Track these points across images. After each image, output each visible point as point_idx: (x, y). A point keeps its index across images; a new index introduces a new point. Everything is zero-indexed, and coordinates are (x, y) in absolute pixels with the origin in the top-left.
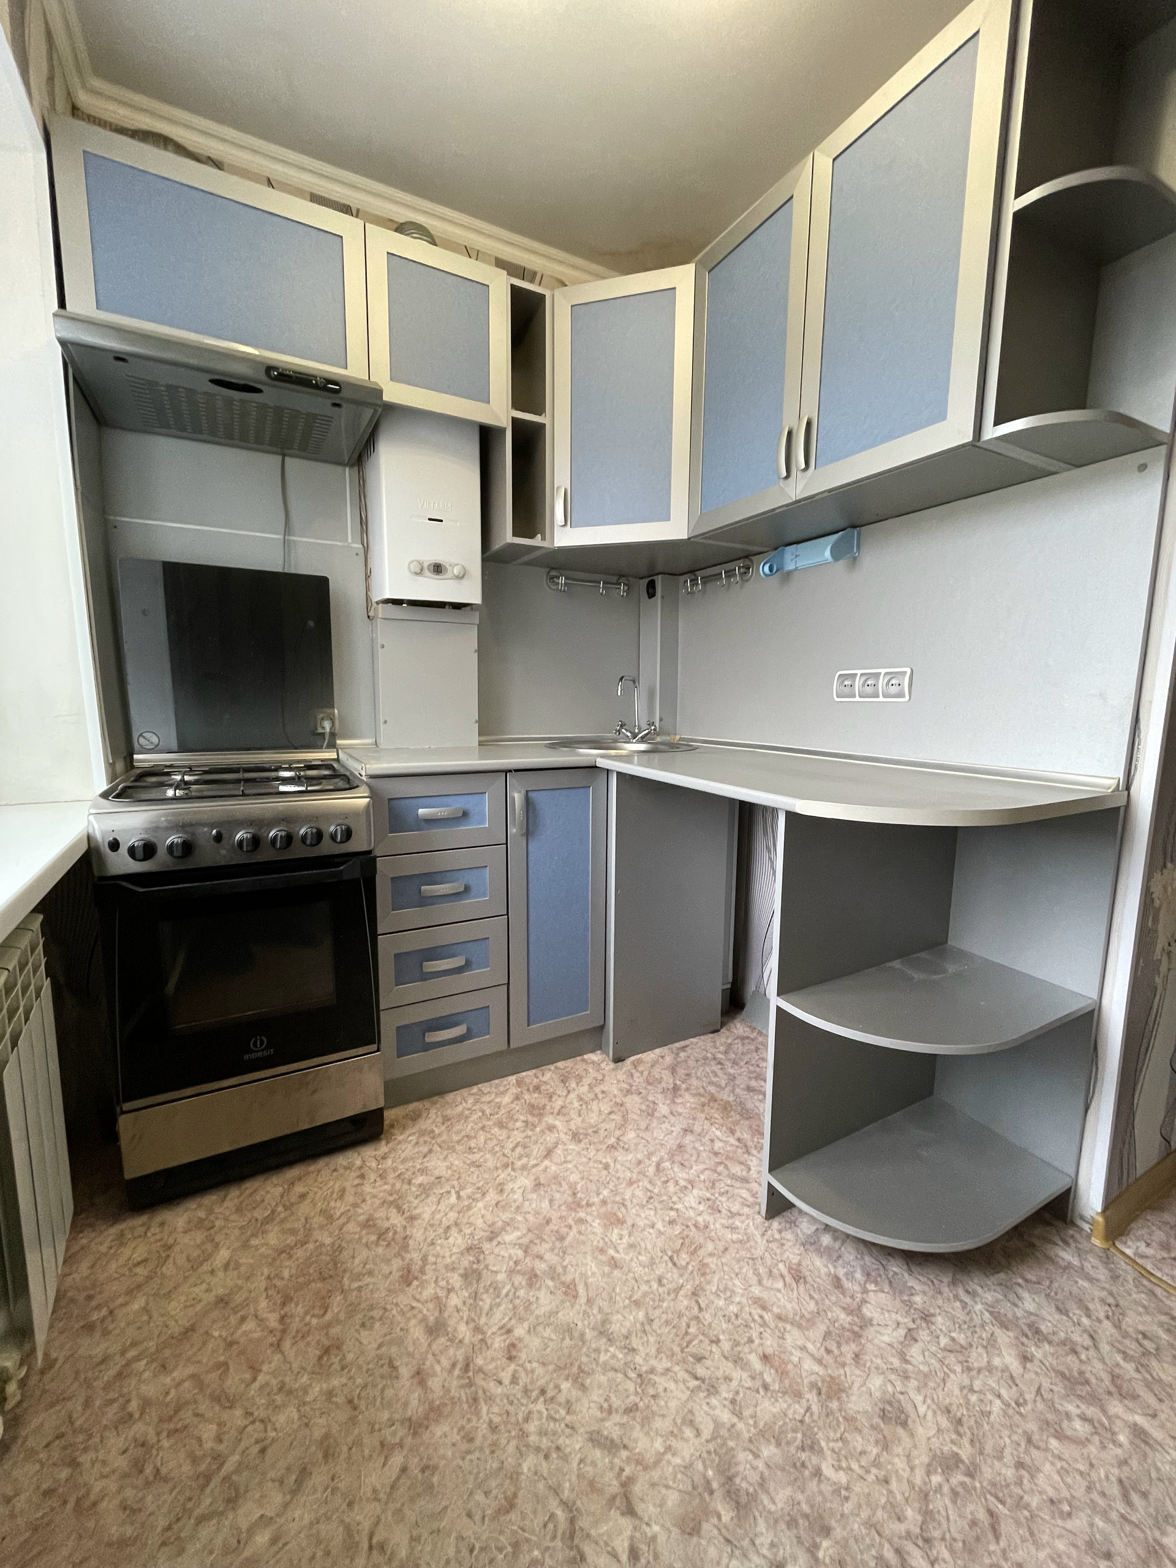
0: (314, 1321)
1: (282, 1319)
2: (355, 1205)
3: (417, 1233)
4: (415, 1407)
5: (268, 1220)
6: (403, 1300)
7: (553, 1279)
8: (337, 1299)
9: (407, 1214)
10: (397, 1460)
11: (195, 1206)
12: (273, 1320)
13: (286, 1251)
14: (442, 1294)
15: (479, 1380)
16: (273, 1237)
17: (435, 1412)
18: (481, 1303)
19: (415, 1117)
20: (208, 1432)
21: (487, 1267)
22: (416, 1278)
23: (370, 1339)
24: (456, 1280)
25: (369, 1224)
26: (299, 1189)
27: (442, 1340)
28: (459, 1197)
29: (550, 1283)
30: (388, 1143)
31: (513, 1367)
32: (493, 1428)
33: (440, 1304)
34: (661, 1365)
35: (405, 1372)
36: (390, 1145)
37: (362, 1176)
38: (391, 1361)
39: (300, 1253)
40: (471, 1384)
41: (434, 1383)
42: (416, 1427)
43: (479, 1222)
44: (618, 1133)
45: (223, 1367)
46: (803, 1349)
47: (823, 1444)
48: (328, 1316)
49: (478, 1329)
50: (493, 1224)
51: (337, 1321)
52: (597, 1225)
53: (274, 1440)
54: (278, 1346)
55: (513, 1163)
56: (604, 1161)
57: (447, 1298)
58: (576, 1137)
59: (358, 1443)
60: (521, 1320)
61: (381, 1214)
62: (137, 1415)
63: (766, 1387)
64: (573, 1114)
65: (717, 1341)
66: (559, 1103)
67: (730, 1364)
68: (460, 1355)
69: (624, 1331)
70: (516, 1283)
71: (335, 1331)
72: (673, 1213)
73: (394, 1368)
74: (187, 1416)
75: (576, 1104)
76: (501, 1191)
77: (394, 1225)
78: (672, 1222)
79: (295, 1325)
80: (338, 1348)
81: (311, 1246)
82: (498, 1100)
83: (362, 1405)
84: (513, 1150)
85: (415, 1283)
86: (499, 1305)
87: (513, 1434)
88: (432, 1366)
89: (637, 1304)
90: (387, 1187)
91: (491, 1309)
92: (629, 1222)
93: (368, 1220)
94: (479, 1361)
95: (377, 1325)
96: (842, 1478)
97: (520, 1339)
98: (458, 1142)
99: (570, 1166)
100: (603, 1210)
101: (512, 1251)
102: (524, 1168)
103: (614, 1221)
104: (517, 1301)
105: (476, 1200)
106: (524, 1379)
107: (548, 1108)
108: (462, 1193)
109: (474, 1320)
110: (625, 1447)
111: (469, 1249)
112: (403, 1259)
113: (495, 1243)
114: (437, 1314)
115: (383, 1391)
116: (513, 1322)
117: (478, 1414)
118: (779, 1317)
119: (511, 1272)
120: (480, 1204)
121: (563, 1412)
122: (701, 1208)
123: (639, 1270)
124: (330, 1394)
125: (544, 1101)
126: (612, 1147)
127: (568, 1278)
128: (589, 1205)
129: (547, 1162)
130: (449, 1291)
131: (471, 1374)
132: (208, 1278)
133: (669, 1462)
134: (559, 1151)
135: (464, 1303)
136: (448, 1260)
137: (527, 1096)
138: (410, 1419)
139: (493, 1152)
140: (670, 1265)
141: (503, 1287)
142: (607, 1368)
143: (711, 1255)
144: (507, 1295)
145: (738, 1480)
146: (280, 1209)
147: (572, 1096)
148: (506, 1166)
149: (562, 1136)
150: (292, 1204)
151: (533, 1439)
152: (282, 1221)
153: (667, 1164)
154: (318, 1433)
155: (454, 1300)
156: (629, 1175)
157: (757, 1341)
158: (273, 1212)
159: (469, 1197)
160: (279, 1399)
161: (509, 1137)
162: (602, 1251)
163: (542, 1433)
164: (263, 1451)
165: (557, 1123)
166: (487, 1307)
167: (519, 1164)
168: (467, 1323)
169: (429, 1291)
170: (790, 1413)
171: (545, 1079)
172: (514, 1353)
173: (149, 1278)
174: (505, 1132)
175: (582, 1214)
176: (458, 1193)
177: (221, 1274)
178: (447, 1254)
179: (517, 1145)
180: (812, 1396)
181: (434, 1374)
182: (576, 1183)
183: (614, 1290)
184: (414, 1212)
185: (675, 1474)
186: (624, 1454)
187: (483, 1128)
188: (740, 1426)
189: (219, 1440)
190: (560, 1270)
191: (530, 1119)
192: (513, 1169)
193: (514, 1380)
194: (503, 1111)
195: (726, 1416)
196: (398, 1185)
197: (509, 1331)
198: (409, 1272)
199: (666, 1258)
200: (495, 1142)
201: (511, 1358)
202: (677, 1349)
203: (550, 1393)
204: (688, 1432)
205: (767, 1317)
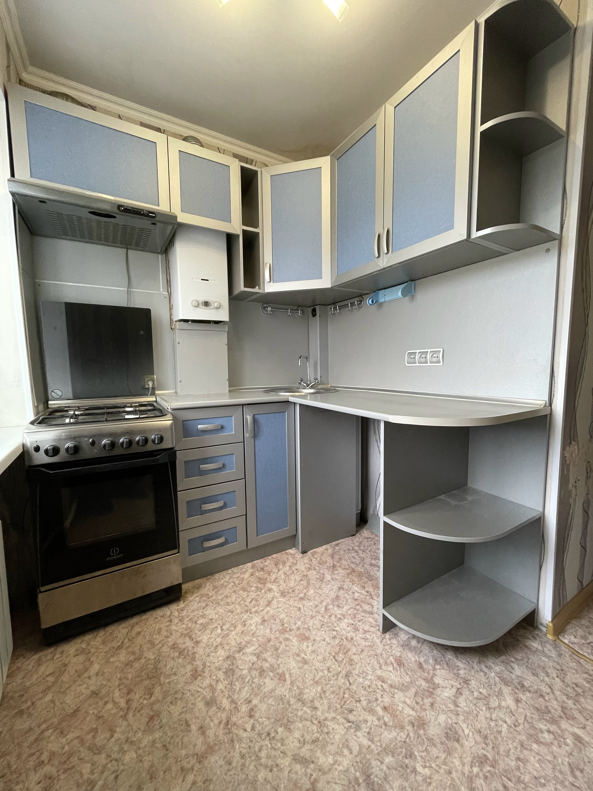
0: (145, 702)
1: (128, 702)
2: (167, 637)
3: (200, 650)
4: (200, 748)
5: (119, 648)
6: (193, 688)
7: (272, 671)
8: (157, 690)
9: (194, 640)
10: (190, 778)
11: (80, 641)
12: (123, 703)
13: (129, 664)
14: (214, 683)
15: (234, 730)
16: (123, 656)
17: (211, 749)
18: (234, 687)
19: (199, 587)
20: (86, 769)
21: (237, 667)
22: (200, 675)
23: (176, 710)
24: (221, 675)
25: (174, 647)
26: (137, 629)
27: (214, 708)
28: (222, 630)
29: (271, 674)
30: (184, 602)
31: (252, 721)
32: (243, 756)
33: (212, 688)
34: (330, 716)
35: (194, 728)
36: (185, 603)
37: (171, 621)
38: (186, 722)
39: (137, 665)
40: (230, 732)
41: (210, 733)
42: (201, 758)
43: (233, 643)
44: (305, 591)
45: (95, 730)
46: (404, 702)
47: (416, 753)
48: (153, 698)
49: (233, 702)
50: (241, 643)
51: (158, 701)
52: (295, 641)
53: (123, 771)
54: (125, 717)
55: (250, 610)
56: (298, 606)
57: (216, 685)
58: (283, 594)
59: (169, 769)
60: (256, 695)
61: (181, 641)
62: (46, 762)
63: (386, 724)
64: (281, 582)
65: (360, 701)
66: (274, 576)
67: (367, 713)
68: (224, 716)
69: (311, 698)
70: (253, 675)
71: (155, 707)
72: (334, 633)
73: (188, 725)
74: (74, 760)
75: (283, 577)
76: (245, 625)
77: (187, 647)
78: (334, 638)
79: (134, 705)
80: (158, 716)
81: (143, 661)
82: (242, 576)
83: (171, 748)
84: (251, 602)
85: (199, 678)
86: (244, 688)
87: (253, 758)
88: (209, 724)
89: (317, 682)
90: (184, 626)
91: (240, 690)
92: (312, 639)
93: (174, 645)
94: (234, 719)
95: (179, 702)
96: (427, 771)
97: (256, 706)
98: (222, 600)
99: (280, 610)
100: (298, 633)
101: (250, 657)
102: (256, 612)
103: (304, 638)
104: (254, 685)
105: (231, 631)
106: (258, 728)
107: (268, 579)
108: (224, 627)
109: (230, 697)
110: (313, 762)
111: (228, 658)
112: (193, 665)
113: (241, 654)
114: (211, 694)
115: (182, 739)
116: (252, 696)
117: (234, 748)
118: (391, 686)
119: (250, 669)
120: (233, 633)
121: (279, 745)
122: (349, 629)
123: (317, 664)
124: (154, 742)
125: (266, 576)
126: (302, 599)
127: (280, 671)
128: (291, 630)
129: (268, 608)
130: (217, 681)
131: (229, 727)
132: (87, 681)
133: (336, 769)
134: (274, 602)
135: (226, 688)
136: (217, 665)
137: (257, 574)
138: (197, 754)
139: (239, 604)
140: (334, 660)
141: (246, 677)
142: (302, 719)
143: (355, 654)
144: (248, 682)
145: (372, 777)
146: (126, 640)
147: (281, 572)
148: (247, 611)
149: (276, 594)
150: (133, 638)
151: (263, 760)
152: (127, 648)
153: (331, 606)
154: (146, 765)
155: (220, 686)
156: (311, 613)
157: (380, 699)
158: (122, 643)
159: (228, 629)
160: (126, 747)
161: (248, 596)
162: (298, 655)
163: (268, 757)
164: (116, 778)
165: (273, 587)
166: (238, 689)
167: (253, 610)
168: (227, 698)
169: (207, 682)
170: (399, 739)
171: (266, 564)
172: (252, 714)
173: (54, 683)
174: (246, 593)
175: (287, 636)
176: (221, 627)
177: (94, 679)
178: (216, 661)
179: (252, 600)
180: (409, 728)
181: (210, 728)
182: (283, 619)
183: (305, 676)
184: (199, 639)
185: (339, 775)
186: (312, 766)
187: (234, 592)
188: (373, 746)
189: (92, 772)
190: (276, 666)
191: (259, 585)
192: (251, 613)
193: (253, 728)
194: (245, 582)
195: (366, 742)
196: (190, 625)
197: (250, 702)
198: (196, 671)
199: (332, 657)
200: (241, 599)
201: (251, 716)
202: (339, 706)
203: (272, 735)
204: (346, 752)
205: (385, 686)
